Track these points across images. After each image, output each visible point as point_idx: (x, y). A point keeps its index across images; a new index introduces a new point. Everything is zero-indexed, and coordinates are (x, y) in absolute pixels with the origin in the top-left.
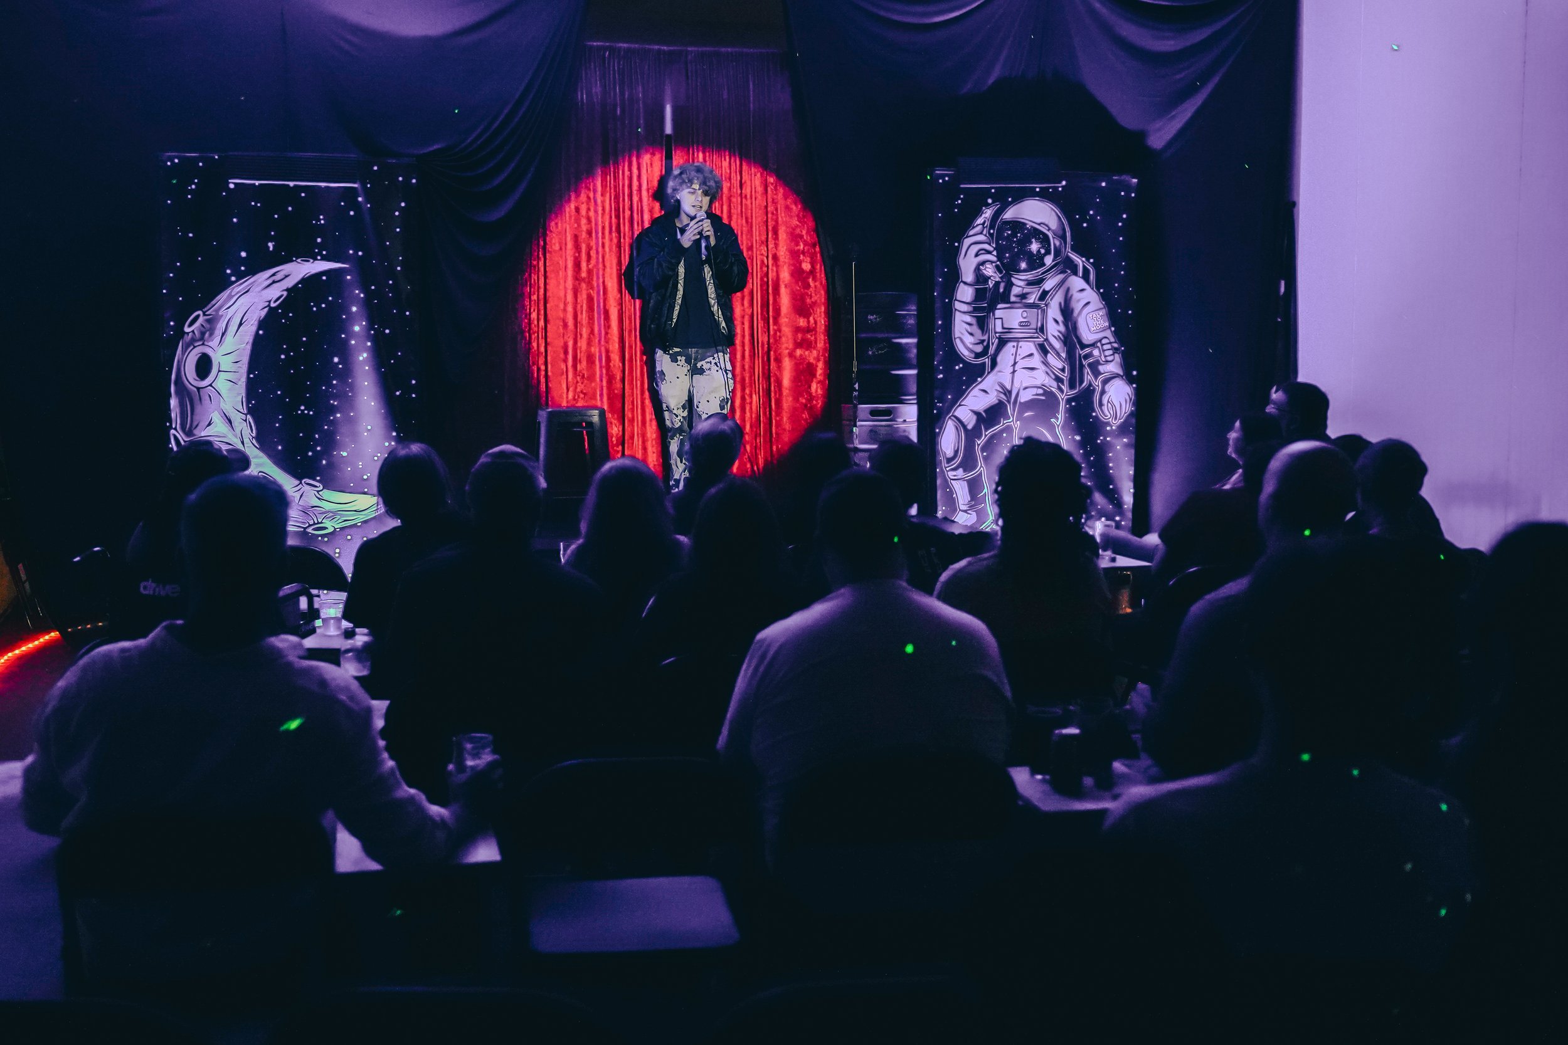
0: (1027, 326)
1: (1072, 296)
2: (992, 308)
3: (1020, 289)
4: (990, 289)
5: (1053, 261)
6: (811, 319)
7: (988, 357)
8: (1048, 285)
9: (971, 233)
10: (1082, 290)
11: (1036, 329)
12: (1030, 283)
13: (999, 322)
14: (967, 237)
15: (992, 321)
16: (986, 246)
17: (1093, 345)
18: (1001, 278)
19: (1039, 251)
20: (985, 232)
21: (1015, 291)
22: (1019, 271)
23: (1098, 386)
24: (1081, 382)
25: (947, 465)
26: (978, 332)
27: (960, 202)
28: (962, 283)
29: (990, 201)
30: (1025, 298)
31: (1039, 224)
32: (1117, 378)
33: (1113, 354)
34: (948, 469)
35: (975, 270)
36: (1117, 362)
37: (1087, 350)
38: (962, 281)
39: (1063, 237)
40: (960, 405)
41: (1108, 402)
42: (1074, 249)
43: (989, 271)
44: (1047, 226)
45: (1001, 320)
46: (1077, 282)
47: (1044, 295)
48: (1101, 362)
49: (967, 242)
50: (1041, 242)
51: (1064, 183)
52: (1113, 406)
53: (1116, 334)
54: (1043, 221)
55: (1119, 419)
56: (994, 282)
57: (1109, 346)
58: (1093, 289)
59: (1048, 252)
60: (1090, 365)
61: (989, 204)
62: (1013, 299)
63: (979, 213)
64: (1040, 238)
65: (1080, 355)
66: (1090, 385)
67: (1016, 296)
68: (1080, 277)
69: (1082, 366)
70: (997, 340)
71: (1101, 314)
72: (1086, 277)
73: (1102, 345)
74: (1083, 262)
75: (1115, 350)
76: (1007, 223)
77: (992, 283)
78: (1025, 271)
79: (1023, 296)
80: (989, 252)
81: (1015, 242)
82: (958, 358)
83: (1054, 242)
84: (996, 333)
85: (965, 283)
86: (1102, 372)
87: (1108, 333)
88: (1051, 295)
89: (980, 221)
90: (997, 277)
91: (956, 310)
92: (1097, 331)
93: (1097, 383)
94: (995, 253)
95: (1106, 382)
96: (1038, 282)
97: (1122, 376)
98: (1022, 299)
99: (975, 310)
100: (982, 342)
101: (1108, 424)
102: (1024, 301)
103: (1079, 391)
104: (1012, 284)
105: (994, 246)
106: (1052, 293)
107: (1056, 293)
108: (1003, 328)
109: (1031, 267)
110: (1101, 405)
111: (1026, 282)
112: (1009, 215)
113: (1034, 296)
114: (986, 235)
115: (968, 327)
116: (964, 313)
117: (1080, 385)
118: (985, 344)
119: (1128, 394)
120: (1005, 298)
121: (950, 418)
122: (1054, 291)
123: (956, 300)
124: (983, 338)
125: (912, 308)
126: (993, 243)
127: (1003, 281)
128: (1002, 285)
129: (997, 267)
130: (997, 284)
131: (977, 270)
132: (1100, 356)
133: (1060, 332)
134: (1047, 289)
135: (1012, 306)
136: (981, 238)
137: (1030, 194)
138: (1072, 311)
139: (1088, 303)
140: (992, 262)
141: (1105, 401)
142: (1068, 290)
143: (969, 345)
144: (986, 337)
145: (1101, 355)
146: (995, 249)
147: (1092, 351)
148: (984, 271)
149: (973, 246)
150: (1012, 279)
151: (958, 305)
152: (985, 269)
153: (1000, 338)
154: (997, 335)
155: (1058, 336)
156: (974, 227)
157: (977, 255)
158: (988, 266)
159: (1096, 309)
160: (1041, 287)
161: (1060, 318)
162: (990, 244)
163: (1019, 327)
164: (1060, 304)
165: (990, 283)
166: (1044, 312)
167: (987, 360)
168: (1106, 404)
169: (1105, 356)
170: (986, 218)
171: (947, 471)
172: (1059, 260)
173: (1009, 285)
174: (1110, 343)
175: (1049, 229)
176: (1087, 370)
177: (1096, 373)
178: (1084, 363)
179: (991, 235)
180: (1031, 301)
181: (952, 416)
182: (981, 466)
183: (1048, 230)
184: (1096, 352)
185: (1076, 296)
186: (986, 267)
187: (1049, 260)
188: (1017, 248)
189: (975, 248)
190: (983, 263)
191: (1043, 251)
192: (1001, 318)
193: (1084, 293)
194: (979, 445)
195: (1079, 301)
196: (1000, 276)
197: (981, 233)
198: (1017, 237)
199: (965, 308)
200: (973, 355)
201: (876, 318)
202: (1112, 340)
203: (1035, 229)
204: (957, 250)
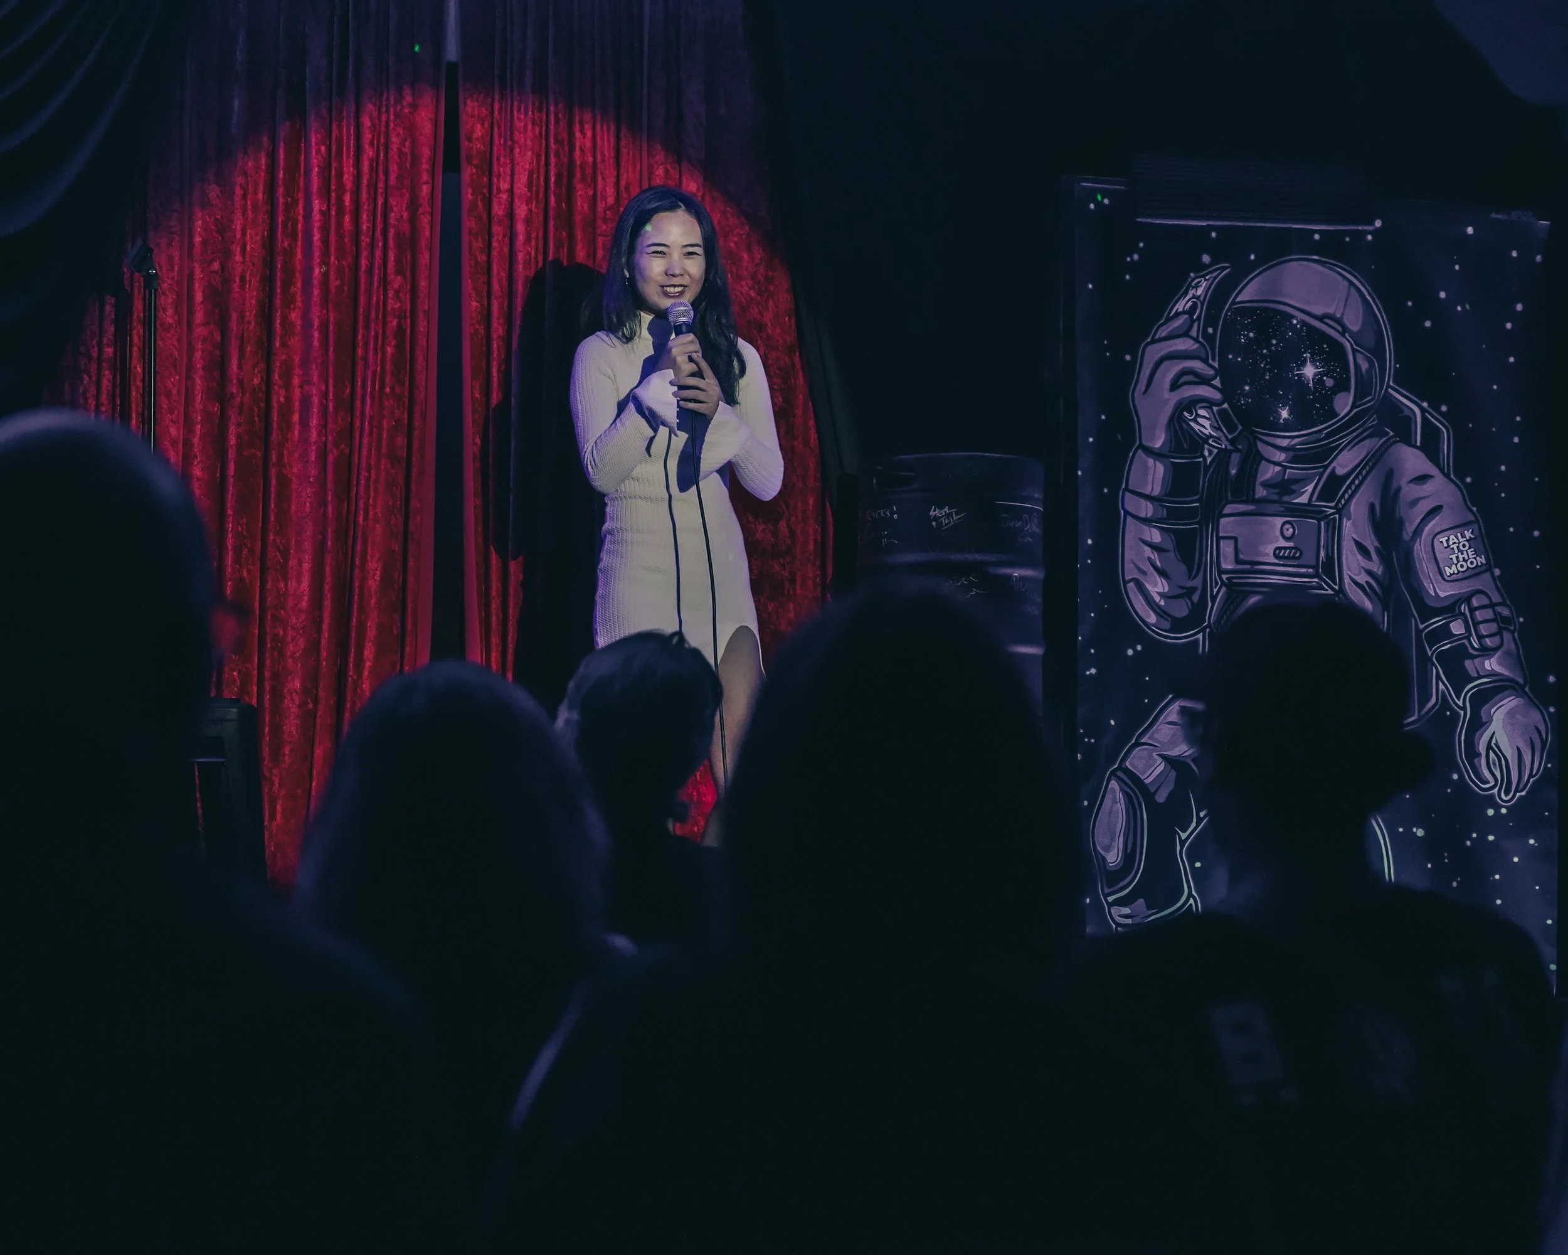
0: (1294, 558)
1: (1399, 490)
2: (1211, 514)
3: (1278, 469)
4: (1207, 468)
5: (1354, 406)
6: (782, 525)
7: (1203, 631)
8: (1344, 462)
9: (1163, 332)
10: (1422, 479)
11: (1316, 567)
12: (1298, 456)
13: (1227, 548)
14: (1153, 341)
15: (1211, 543)
16: (1197, 365)
17: (1450, 609)
18: (1232, 442)
19: (1319, 382)
20: (1194, 333)
21: (1268, 472)
22: (1276, 426)
23: (1464, 708)
24: (1425, 697)
25: (1107, 891)
26: (1179, 569)
27: (1136, 257)
28: (1140, 451)
29: (1206, 259)
30: (1292, 492)
31: (1320, 319)
32: (1510, 691)
33: (1499, 633)
34: (1110, 899)
35: (1171, 420)
36: (1508, 653)
37: (1436, 622)
38: (1142, 447)
39: (1377, 351)
40: (1137, 744)
41: (1489, 747)
42: (1401, 379)
43: (1204, 424)
44: (1339, 321)
45: (1233, 541)
46: (1412, 460)
47: (1332, 487)
48: (1471, 651)
49: (1153, 353)
50: (1325, 362)
51: (1378, 223)
52: (1500, 754)
53: (1506, 585)
54: (1330, 310)
55: (1516, 791)
56: (1215, 451)
57: (1488, 614)
58: (1447, 476)
59: (1342, 386)
60: (1442, 657)
61: (1205, 267)
62: (1261, 492)
63: (1177, 285)
64: (1322, 351)
65: (1419, 632)
66: (1444, 703)
67: (1265, 485)
68: (1415, 447)
69: (1424, 660)
70: (1224, 589)
71: (1468, 534)
72: (1430, 448)
73: (1472, 610)
74: (1422, 410)
75: (1503, 623)
76: (1245, 311)
77: (1210, 453)
78: (1287, 426)
79: (1285, 487)
80: (1205, 381)
81: (1264, 357)
82: (1134, 630)
83: (1358, 361)
84: (1221, 572)
85: (1150, 452)
86: (1474, 674)
87: (1484, 582)
88: (1349, 487)
89: (1182, 305)
90: (1223, 439)
91: (1127, 513)
92: (1460, 576)
93: (1462, 702)
94: (1217, 382)
95: (1483, 698)
96: (1318, 455)
97: (1522, 687)
98: (1281, 494)
99: (1174, 515)
100: (1189, 592)
101: (1491, 801)
102: (1286, 498)
103: (1420, 717)
104: (1260, 458)
105: (1216, 365)
106: (1353, 482)
107: (1361, 483)
108: (1238, 561)
109: (1301, 420)
110: (1472, 753)
111: (1291, 454)
112: (1249, 293)
113: (1310, 488)
114: (1196, 340)
115: (1155, 556)
116: (1146, 521)
117: (1422, 705)
118: (1196, 597)
119: (1537, 728)
120: (1242, 489)
121: (1113, 773)
122: (1356, 477)
123: (1127, 489)
124: (1189, 584)
125: (1036, 496)
126: (1214, 359)
127: (1237, 450)
128: (1235, 458)
129: (1223, 413)
130: (1223, 457)
131: (1177, 422)
132: (1468, 638)
133: (1369, 573)
134: (1340, 472)
135: (1262, 508)
136: (1183, 345)
137: (1302, 245)
138: (1401, 523)
139: (1436, 510)
140: (1209, 403)
141: (1482, 748)
142: (1390, 475)
143: (1157, 598)
144: (1197, 582)
145: (1470, 634)
146: (1218, 372)
147: (1447, 625)
148: (1192, 424)
149: (1166, 364)
150: (1260, 445)
151: (1131, 503)
152: (1195, 420)
153: (1230, 585)
154: (1224, 577)
155: (1367, 582)
156: (1169, 319)
157: (1175, 386)
158: (1202, 412)
159: (1458, 523)
160: (1326, 467)
161: (1371, 543)
162: (1205, 361)
163: (1277, 561)
164: (1372, 506)
165: (1206, 453)
166: (1334, 528)
167: (1200, 636)
168: (1483, 752)
169: (1480, 638)
170: (1198, 298)
171: (1110, 905)
172: (1368, 402)
173: (1253, 460)
174: (1492, 606)
175: (1344, 330)
176: (1437, 670)
177: (1459, 679)
178: (1430, 653)
179: (1210, 339)
180: (1303, 499)
181: (1120, 768)
182: (1190, 895)
183: (1343, 334)
184: (1457, 628)
185: (1410, 491)
186: (1198, 415)
187: (1344, 404)
188: (1270, 371)
189: (1171, 370)
190: (1191, 404)
191: (1329, 382)
192: (1235, 539)
193: (1428, 487)
194: (1183, 843)
195: (1415, 502)
196: (1230, 437)
197: (1186, 334)
198: (1269, 346)
199: (1147, 509)
200: (1167, 625)
201: (949, 515)
202: (1496, 598)
203: (1311, 328)
204: (1129, 372)
